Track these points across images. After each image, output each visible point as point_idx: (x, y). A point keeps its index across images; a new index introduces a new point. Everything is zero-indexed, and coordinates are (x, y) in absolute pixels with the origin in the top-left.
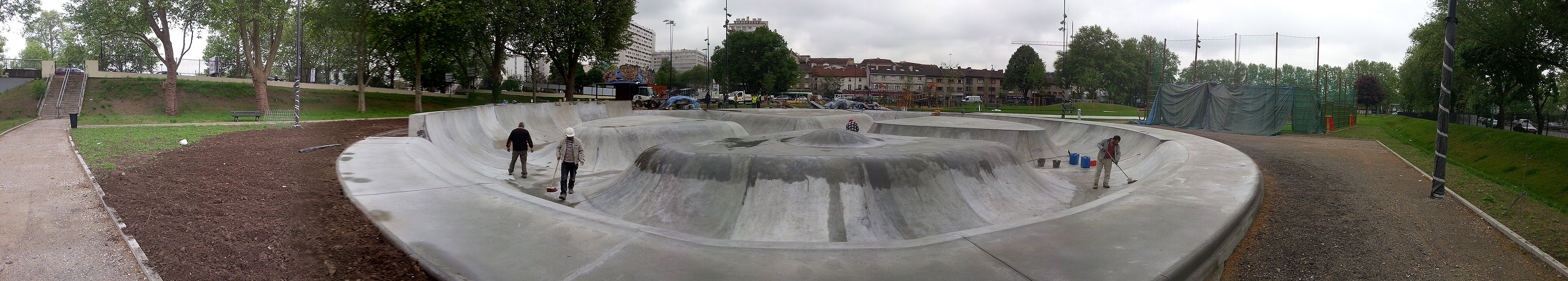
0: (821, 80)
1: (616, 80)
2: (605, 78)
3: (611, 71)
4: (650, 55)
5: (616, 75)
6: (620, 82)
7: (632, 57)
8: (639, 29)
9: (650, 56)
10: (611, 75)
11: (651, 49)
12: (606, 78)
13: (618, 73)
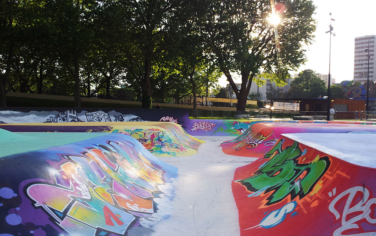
2: (347, 96)
3: (354, 88)
5: (360, 92)
10: (354, 92)
13: (362, 89)
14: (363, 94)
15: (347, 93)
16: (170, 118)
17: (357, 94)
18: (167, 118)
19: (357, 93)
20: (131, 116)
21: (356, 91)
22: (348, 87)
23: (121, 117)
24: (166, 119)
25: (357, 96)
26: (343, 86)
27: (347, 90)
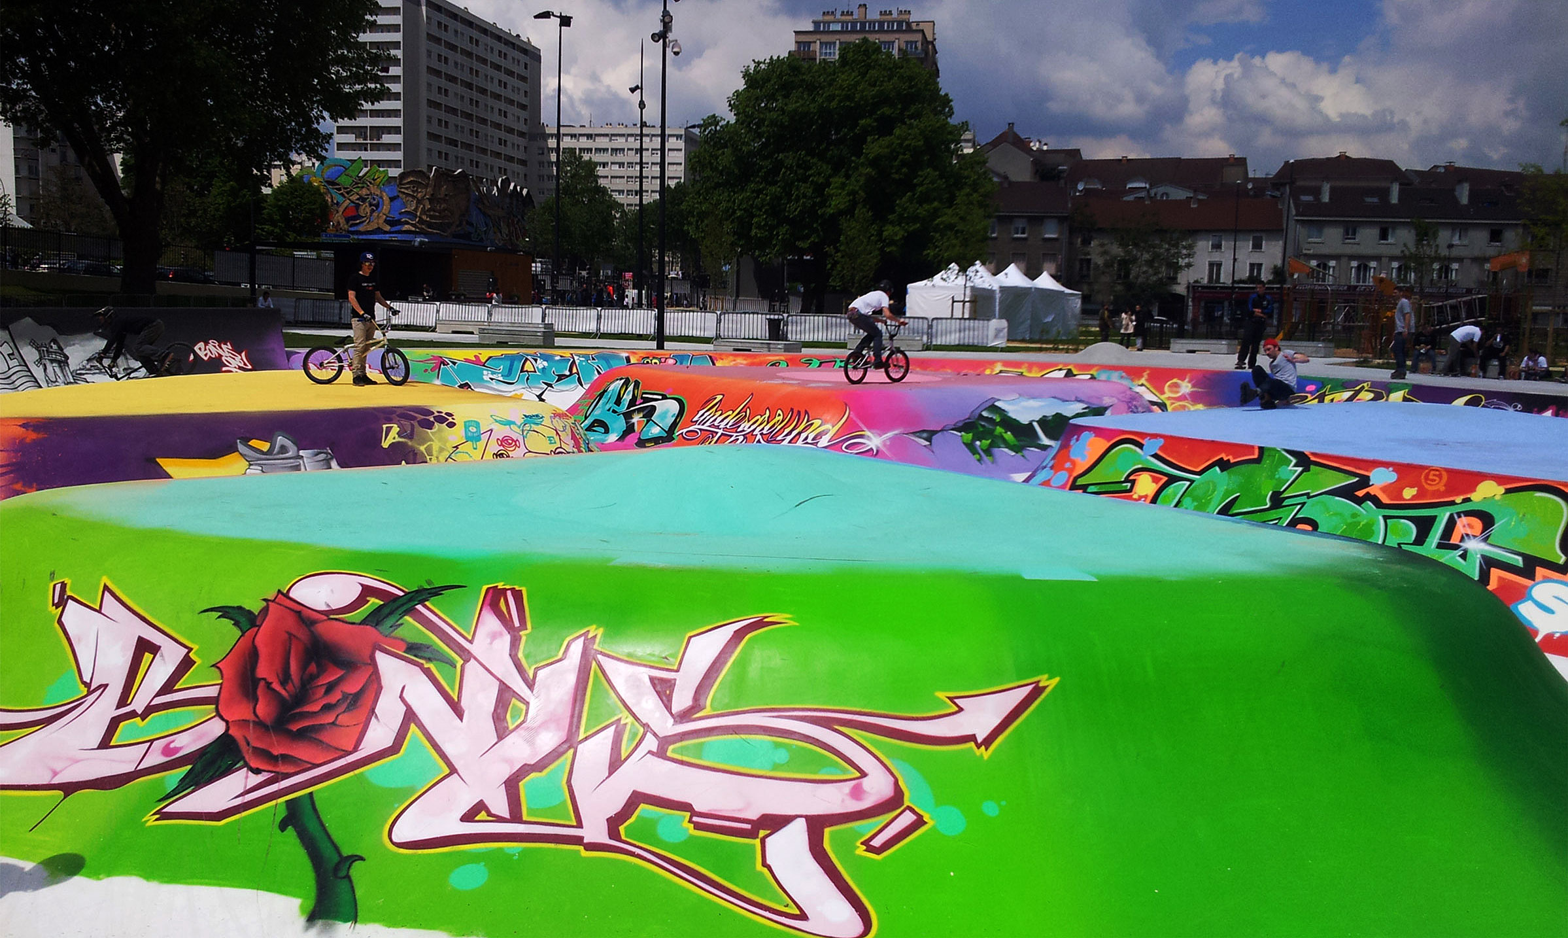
0: (1102, 245)
1: (387, 228)
2: (342, 221)
3: (364, 192)
4: (522, 134)
5: (386, 208)
6: (400, 237)
7: (453, 143)
8: (476, 34)
9: (522, 141)
10: (365, 209)
11: (523, 114)
12: (347, 220)
13: (392, 199)
14: (397, 217)
15: (341, 210)
16: (223, 346)
17: (375, 214)
18: (210, 346)
19: (373, 211)
20: (88, 339)
21: (371, 205)
22: (345, 188)
23: (55, 347)
24: (208, 351)
25: (376, 226)
26: (328, 182)
27: (341, 199)
